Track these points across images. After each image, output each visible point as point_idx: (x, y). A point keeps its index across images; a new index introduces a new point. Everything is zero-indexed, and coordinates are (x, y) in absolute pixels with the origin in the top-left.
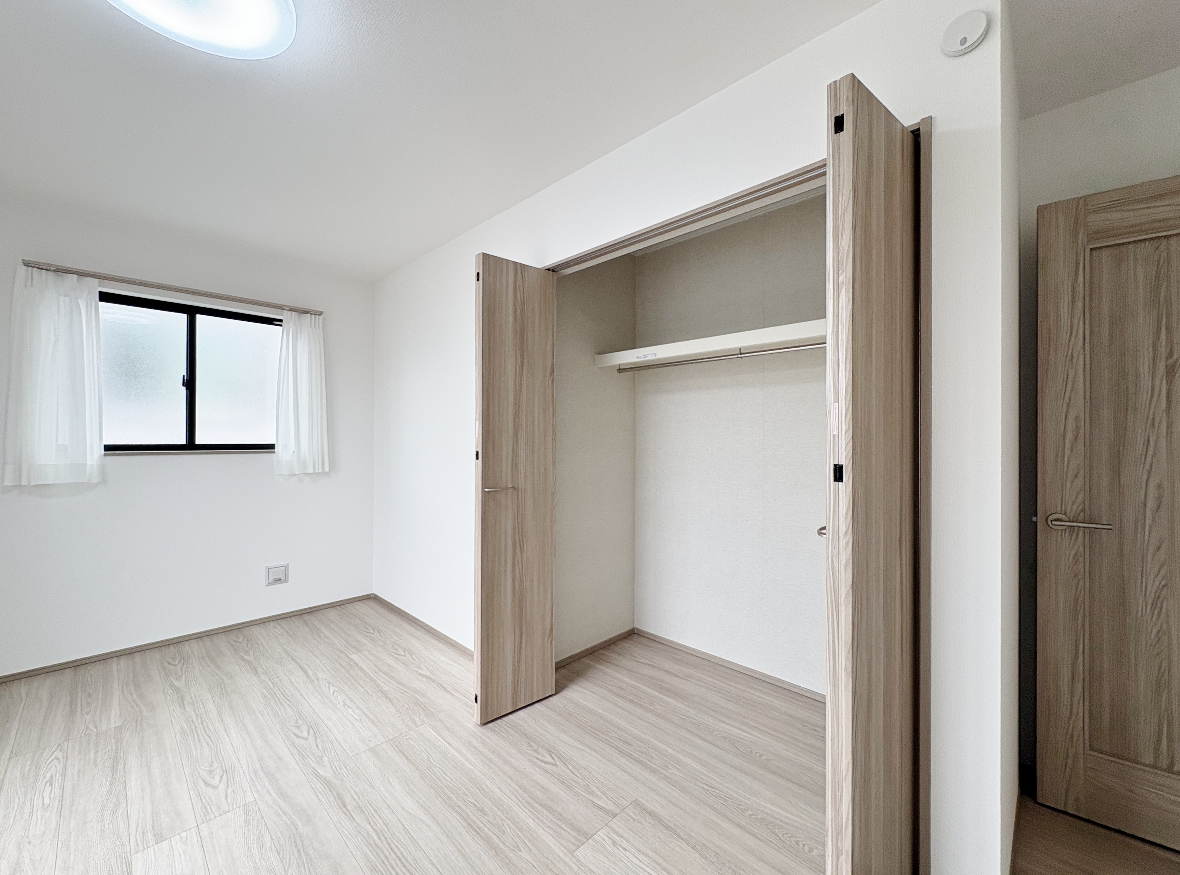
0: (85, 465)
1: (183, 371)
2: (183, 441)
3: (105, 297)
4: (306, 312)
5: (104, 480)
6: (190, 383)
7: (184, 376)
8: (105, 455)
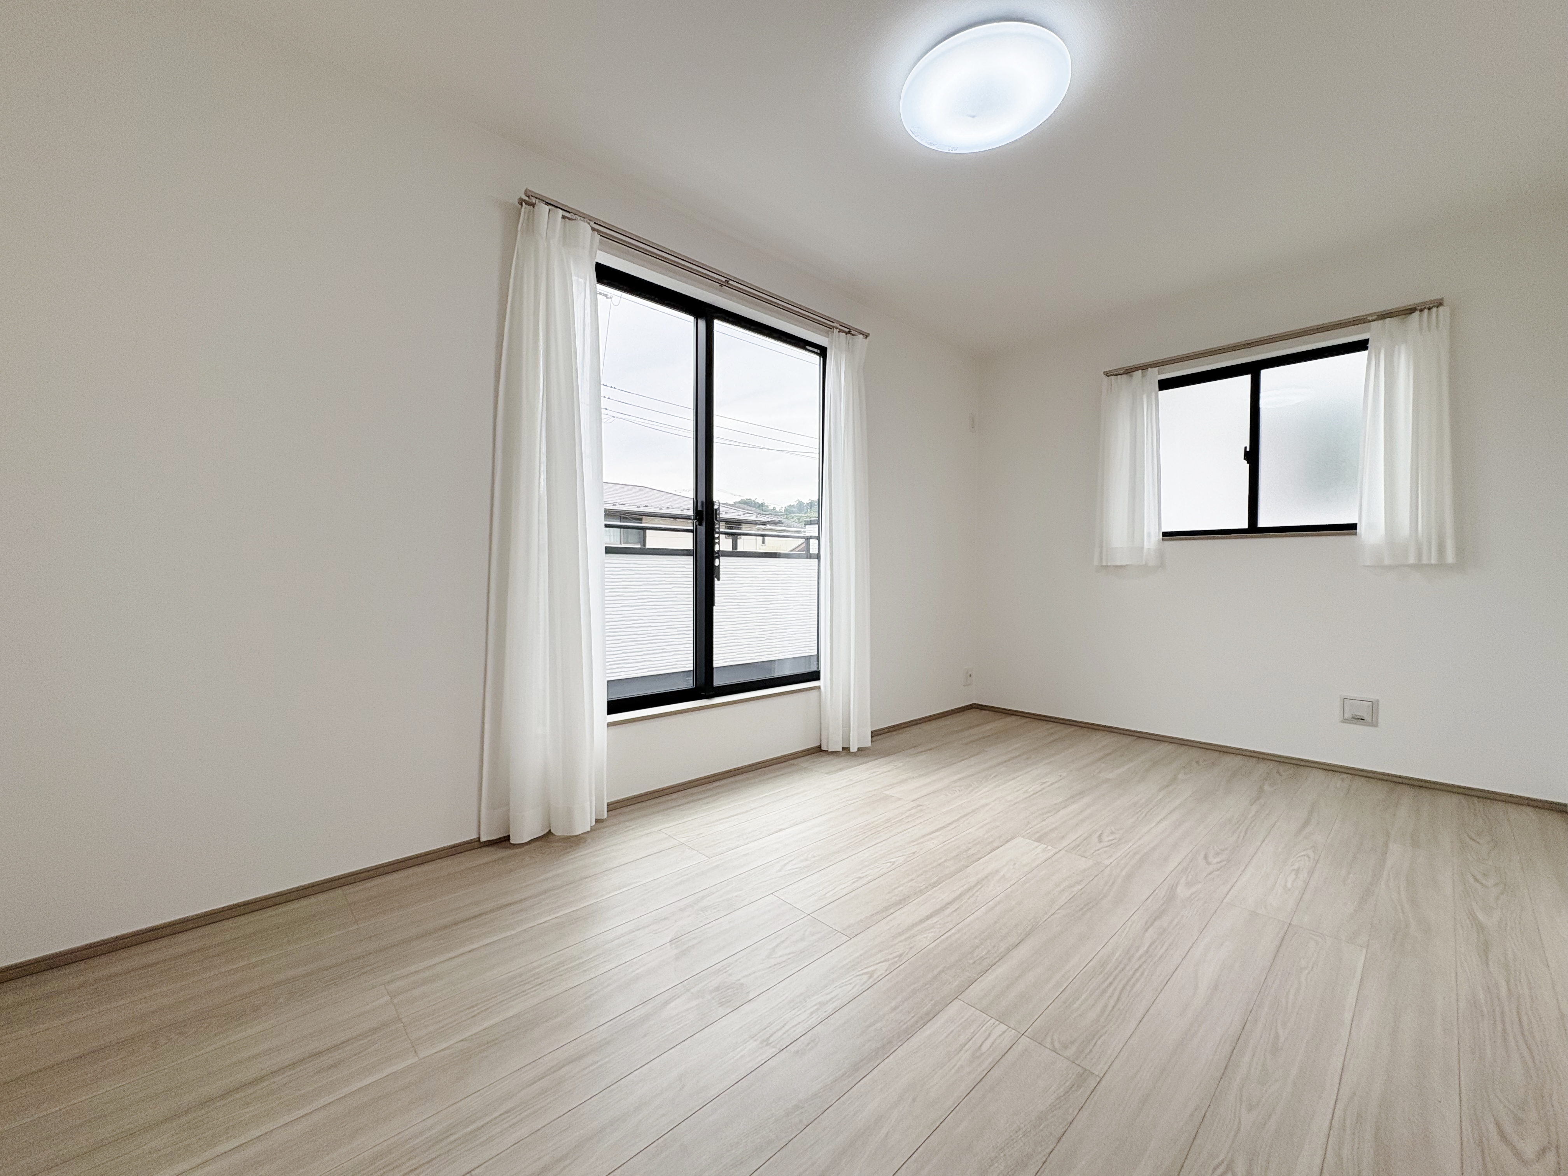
0: (1143, 548)
1: (1245, 442)
2: (1245, 525)
3: (1165, 385)
4: (1411, 311)
5: (1161, 563)
6: (1252, 456)
7: (1246, 448)
8: (1163, 540)
